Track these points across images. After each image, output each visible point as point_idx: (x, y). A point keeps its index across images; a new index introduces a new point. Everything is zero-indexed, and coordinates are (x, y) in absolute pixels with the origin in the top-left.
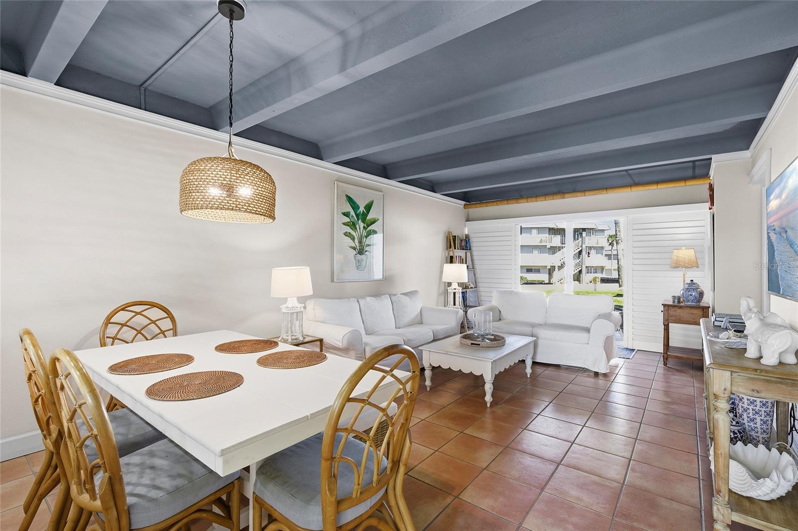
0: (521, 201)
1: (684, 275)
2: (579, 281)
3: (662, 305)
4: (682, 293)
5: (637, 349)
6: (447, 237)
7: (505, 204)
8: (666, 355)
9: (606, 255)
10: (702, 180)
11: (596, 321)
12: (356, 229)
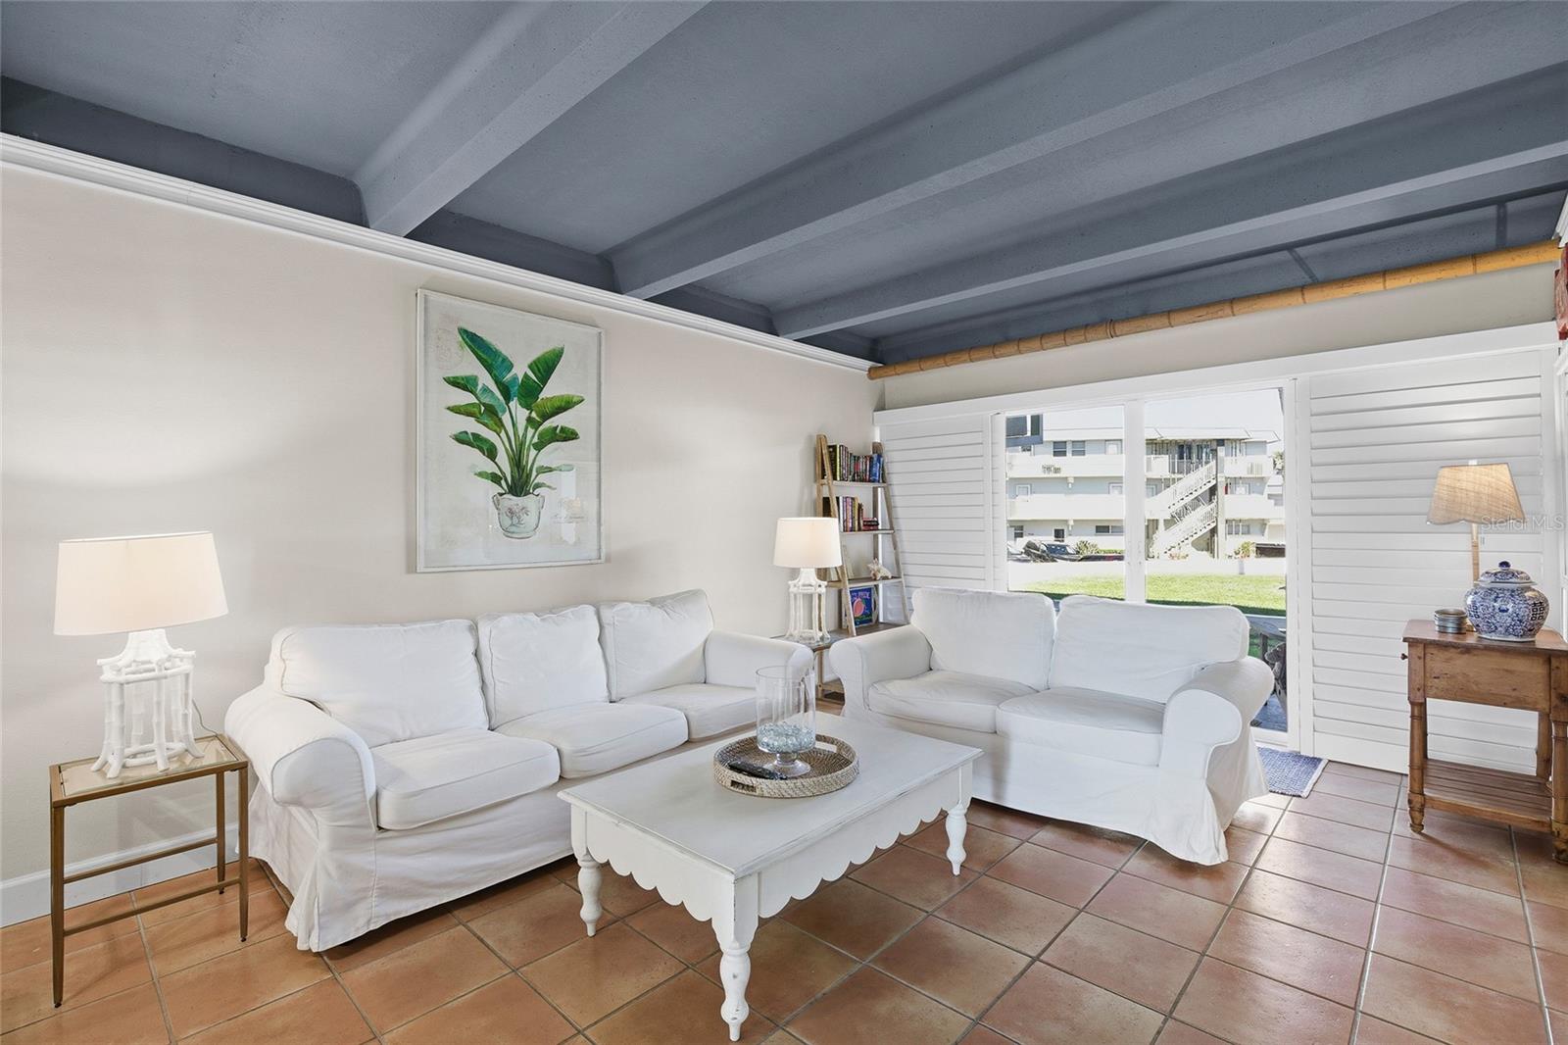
0: (1002, 351)
1: (1475, 546)
2: (1212, 552)
3: (1405, 640)
4: (1469, 602)
5: (1326, 756)
6: (816, 450)
7: (965, 361)
8: (1418, 799)
9: (1270, 496)
10: (1533, 251)
11: (1184, 694)
12: (501, 425)
